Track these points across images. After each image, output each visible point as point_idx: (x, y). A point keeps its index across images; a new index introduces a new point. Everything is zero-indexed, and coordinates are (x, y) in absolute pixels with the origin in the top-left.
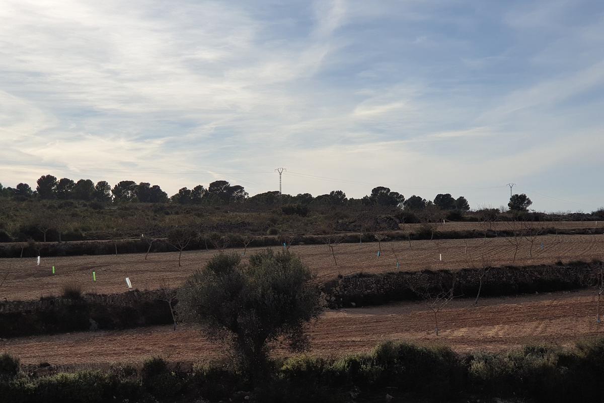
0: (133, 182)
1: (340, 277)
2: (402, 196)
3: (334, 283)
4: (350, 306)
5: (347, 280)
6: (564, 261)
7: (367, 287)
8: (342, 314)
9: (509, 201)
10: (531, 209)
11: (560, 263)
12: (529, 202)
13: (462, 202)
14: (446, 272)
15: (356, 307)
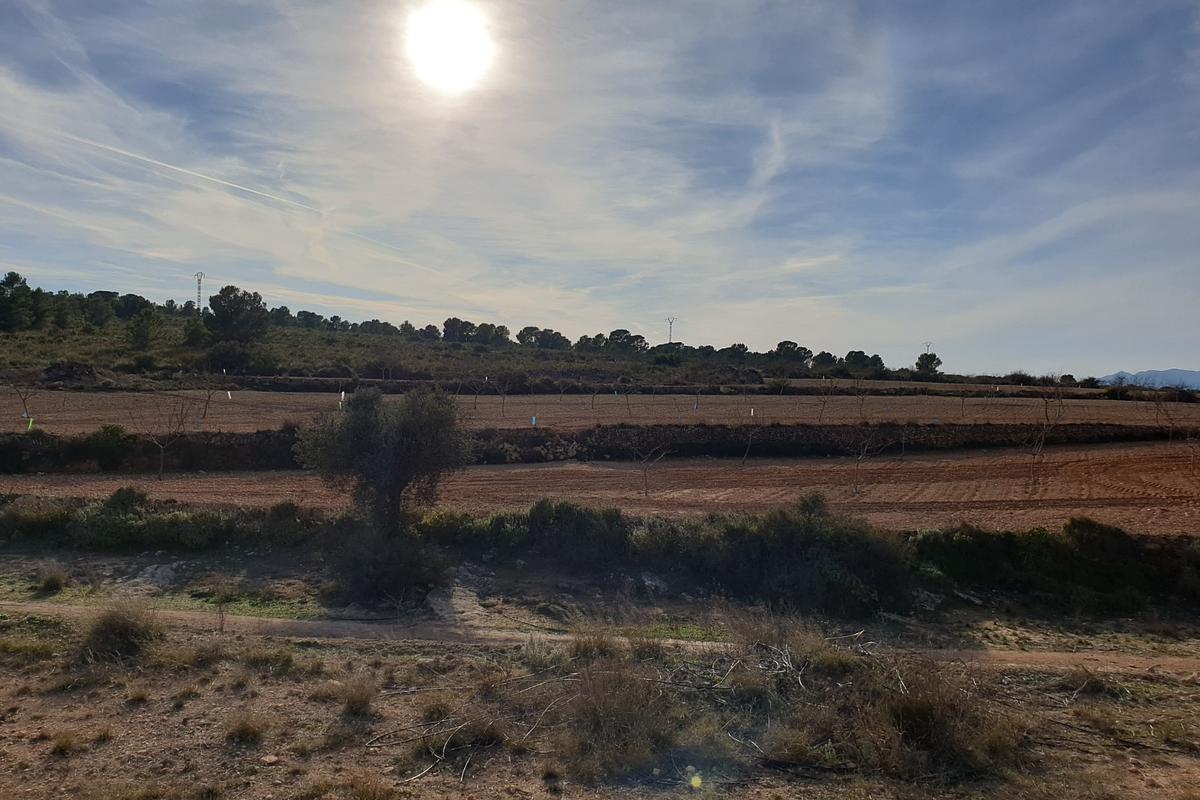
0: (537, 329)
1: (599, 426)
2: (810, 352)
3: (590, 432)
4: (604, 459)
5: (604, 430)
6: (871, 422)
7: (628, 439)
8: (584, 467)
9: (917, 360)
10: (939, 369)
11: (867, 424)
12: (939, 363)
13: (877, 359)
14: (723, 426)
15: (610, 460)
